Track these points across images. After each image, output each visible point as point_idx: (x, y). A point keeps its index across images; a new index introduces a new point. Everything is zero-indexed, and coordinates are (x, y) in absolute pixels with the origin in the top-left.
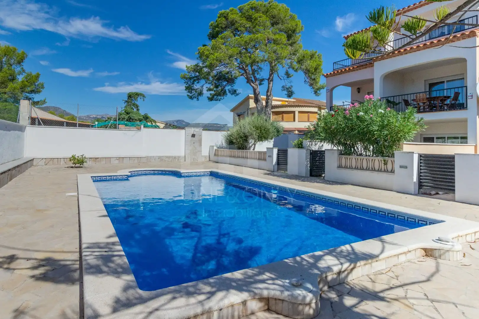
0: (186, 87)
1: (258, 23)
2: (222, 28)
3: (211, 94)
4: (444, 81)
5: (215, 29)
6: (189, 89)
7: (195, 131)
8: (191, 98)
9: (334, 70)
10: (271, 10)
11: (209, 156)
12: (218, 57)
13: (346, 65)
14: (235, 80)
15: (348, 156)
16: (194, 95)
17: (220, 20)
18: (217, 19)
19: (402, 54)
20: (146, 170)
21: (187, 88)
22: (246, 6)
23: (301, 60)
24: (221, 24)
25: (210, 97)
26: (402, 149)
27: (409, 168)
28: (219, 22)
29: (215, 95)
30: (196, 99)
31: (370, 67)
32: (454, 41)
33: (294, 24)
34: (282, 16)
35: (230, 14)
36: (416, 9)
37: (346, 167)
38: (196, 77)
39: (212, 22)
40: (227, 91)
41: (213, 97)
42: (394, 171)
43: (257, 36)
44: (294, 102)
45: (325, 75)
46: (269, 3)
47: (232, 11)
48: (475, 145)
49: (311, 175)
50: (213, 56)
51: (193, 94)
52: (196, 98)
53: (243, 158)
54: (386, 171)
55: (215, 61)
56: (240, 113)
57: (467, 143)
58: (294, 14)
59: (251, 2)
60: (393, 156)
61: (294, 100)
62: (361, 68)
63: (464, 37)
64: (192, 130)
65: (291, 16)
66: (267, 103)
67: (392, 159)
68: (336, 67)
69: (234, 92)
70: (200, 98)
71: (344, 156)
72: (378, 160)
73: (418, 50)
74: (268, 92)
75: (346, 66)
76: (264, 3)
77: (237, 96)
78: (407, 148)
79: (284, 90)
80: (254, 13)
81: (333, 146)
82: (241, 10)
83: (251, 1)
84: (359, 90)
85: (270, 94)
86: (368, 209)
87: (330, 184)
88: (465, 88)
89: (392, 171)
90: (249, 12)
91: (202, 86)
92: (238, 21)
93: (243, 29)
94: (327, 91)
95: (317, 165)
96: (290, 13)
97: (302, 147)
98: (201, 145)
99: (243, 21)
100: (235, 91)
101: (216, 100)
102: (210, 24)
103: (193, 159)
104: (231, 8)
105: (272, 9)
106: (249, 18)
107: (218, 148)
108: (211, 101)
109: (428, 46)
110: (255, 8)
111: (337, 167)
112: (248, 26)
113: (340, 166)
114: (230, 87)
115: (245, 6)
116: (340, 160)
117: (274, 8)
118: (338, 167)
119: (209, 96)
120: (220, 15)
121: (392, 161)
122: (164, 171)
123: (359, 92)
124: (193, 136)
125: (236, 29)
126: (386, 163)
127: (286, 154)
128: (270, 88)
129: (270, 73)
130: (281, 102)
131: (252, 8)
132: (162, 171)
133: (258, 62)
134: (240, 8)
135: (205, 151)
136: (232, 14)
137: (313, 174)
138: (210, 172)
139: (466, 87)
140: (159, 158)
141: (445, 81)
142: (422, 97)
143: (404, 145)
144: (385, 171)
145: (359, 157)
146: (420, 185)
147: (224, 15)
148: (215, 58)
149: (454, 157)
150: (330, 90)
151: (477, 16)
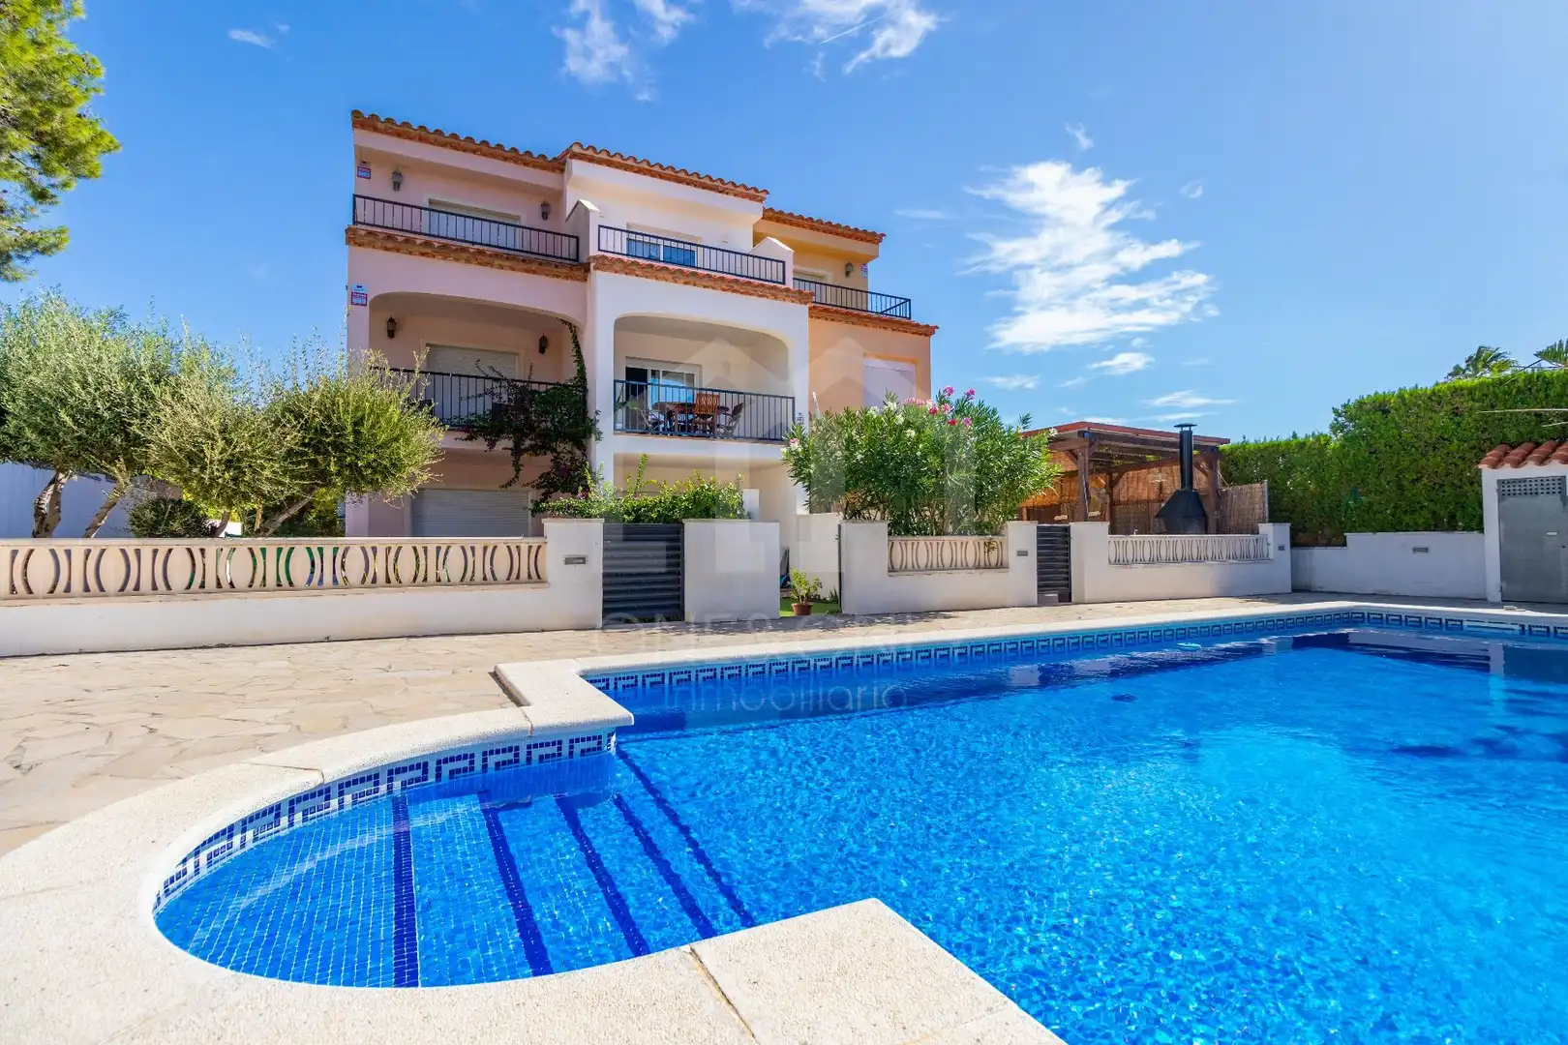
15: (907, 538)
27: (1029, 555)
37: (903, 569)
54: (988, 566)
71: (897, 540)
84: (392, 328)
89: (1001, 566)
118: (889, 571)
123: (392, 335)
139: (793, 398)
149: (1067, 530)
150: (369, 299)
151: (783, 262)
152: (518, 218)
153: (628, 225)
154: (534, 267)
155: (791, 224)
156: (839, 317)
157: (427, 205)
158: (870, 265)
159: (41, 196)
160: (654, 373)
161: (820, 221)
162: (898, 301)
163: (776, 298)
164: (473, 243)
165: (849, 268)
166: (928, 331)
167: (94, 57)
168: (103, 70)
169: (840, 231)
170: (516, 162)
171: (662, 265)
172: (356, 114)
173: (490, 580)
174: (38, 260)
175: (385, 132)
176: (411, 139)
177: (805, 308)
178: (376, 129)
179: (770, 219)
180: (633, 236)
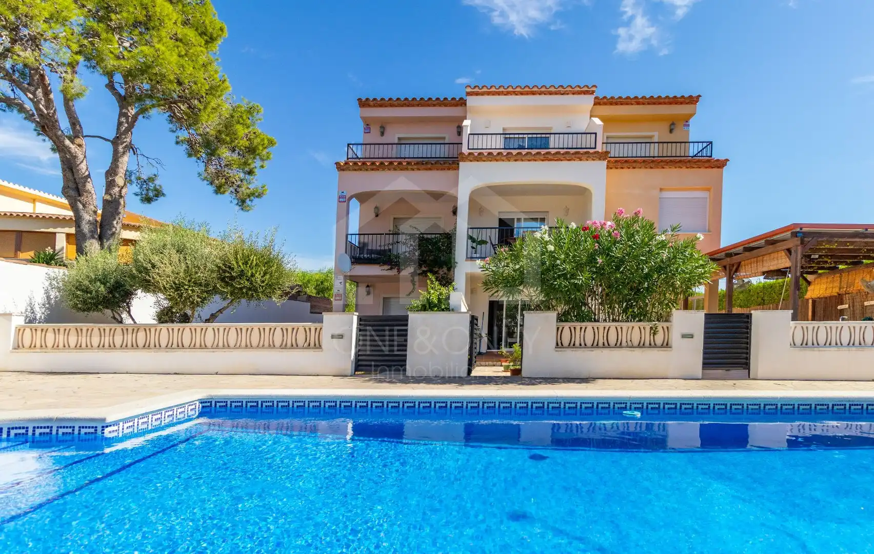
15: (576, 324)
37: (572, 345)
42: (668, 344)
54: (653, 345)
67: (665, 325)
71: (567, 325)
72: (639, 328)
74: (115, 175)
84: (377, 212)
94: (341, 200)
97: (448, 309)
113: (558, 345)
116: (558, 331)
118: (556, 347)
121: (663, 328)
123: (377, 215)
126: (654, 331)
128: (122, 167)
138: (201, 401)
144: (649, 346)
145: (601, 325)
149: (749, 316)
150: (347, 198)
151: (596, 134)
152: (444, 138)
153: (504, 129)
154: (429, 166)
155: (622, 104)
156: (638, 165)
157: (396, 141)
158: (691, 121)
159: (250, 173)
160: (519, 220)
161: (643, 97)
162: (705, 145)
163: (581, 160)
164: (405, 158)
165: (672, 127)
166: (721, 164)
167: (258, 104)
168: (262, 109)
169: (662, 101)
170: (440, 106)
171: (527, 151)
172: (360, 100)
173: (295, 346)
174: (256, 201)
175: (374, 106)
176: (386, 106)
177: (604, 163)
178: (369, 106)
179: (599, 104)
180: (508, 136)
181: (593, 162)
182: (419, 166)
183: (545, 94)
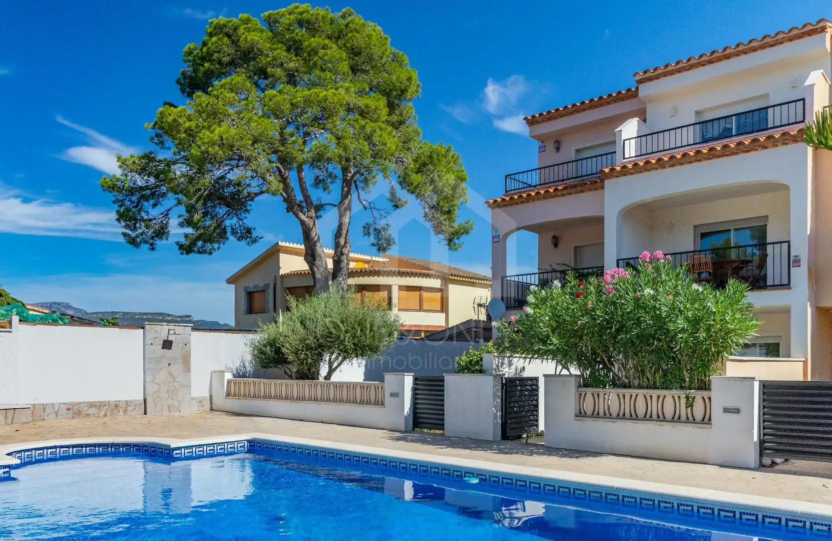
0: (118, 212)
1: (320, 62)
2: (220, 62)
3: (186, 236)
4: (730, 230)
5: (203, 65)
6: (127, 217)
7: (171, 332)
8: (133, 242)
9: (506, 192)
10: (350, 35)
11: (211, 397)
12: (224, 137)
13: (529, 183)
14: (249, 203)
15: (600, 390)
16: (142, 234)
17: (216, 42)
18: (206, 38)
19: (663, 167)
20: (55, 447)
21: (121, 217)
22: (285, 14)
23: (424, 165)
24: (219, 52)
25: (186, 243)
26: (724, 370)
27: (743, 413)
28: (213, 48)
29: (198, 238)
30: (148, 246)
31: (591, 190)
32: (766, 148)
33: (404, 77)
34: (376, 51)
35: (241, 30)
36: (680, 72)
37: (595, 415)
38: (147, 188)
39: (192, 46)
40: (229, 230)
41: (193, 243)
42: (710, 419)
43: (325, 93)
44: (384, 263)
45: (491, 201)
46: (344, 17)
47: (247, 21)
48: (804, 360)
49: (505, 437)
50: (208, 133)
51: (140, 231)
52: (146, 242)
53: (316, 400)
54: (691, 420)
55: (217, 148)
56: (255, 286)
57: (789, 356)
58: (401, 53)
59: (297, 8)
60: (705, 386)
61: (385, 260)
62: (572, 191)
63: (787, 140)
64: (162, 331)
65: (395, 55)
66: (337, 262)
67: (705, 394)
68: (512, 185)
69: (246, 234)
70: (159, 243)
71: (589, 390)
72: (673, 397)
73: (696, 161)
74: (341, 236)
75: (530, 186)
76: (331, 15)
77: (255, 245)
78: (734, 368)
79: (369, 234)
80: (306, 36)
81: (560, 367)
82: (271, 23)
83: (297, 4)
84: (556, 242)
85: (346, 243)
86: (734, 512)
87: (564, 456)
88: (787, 244)
89: (706, 420)
90: (293, 31)
91: (166, 214)
92: (265, 52)
93: (279, 72)
94: (495, 240)
95: (515, 412)
96: (390, 49)
97: (481, 371)
98: (187, 369)
99: (279, 50)
100: (249, 231)
101: (200, 253)
102: (186, 48)
103: (169, 407)
104: (244, 16)
105: (352, 31)
106: (295, 47)
107: (234, 376)
108: (188, 253)
109: (717, 154)
110: (308, 22)
111: (573, 414)
112: (292, 65)
113: (581, 413)
114: (235, 220)
115: (283, 15)
116: (581, 397)
117: (356, 31)
118: (577, 416)
119: (182, 240)
120: (215, 28)
121: (703, 398)
122: (113, 445)
123: (556, 245)
124: (167, 344)
125: (262, 73)
126: (690, 404)
127: (441, 388)
128: (345, 228)
129: (343, 189)
130: (355, 263)
131: (301, 23)
132: (106, 445)
133: (329, 160)
134: (269, 17)
135: (200, 386)
136: (249, 30)
137: (509, 433)
138: (248, 441)
139: (788, 242)
140: (68, 409)
141: (732, 228)
142: (703, 261)
143: (728, 363)
144: (687, 421)
145: (627, 391)
146: (762, 448)
147: (225, 30)
148: (216, 138)
150: (500, 237)
151: (804, 100)
153: (697, 113)
173: (369, 402)
178: (543, 121)
181: (784, 147)
182: (569, 191)
183: (746, 53)
